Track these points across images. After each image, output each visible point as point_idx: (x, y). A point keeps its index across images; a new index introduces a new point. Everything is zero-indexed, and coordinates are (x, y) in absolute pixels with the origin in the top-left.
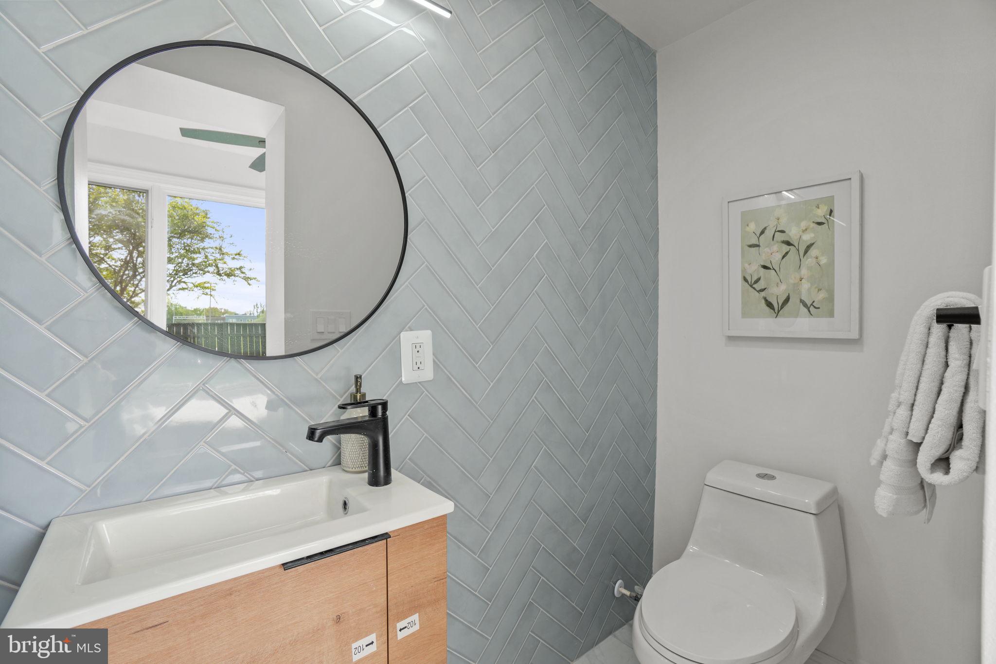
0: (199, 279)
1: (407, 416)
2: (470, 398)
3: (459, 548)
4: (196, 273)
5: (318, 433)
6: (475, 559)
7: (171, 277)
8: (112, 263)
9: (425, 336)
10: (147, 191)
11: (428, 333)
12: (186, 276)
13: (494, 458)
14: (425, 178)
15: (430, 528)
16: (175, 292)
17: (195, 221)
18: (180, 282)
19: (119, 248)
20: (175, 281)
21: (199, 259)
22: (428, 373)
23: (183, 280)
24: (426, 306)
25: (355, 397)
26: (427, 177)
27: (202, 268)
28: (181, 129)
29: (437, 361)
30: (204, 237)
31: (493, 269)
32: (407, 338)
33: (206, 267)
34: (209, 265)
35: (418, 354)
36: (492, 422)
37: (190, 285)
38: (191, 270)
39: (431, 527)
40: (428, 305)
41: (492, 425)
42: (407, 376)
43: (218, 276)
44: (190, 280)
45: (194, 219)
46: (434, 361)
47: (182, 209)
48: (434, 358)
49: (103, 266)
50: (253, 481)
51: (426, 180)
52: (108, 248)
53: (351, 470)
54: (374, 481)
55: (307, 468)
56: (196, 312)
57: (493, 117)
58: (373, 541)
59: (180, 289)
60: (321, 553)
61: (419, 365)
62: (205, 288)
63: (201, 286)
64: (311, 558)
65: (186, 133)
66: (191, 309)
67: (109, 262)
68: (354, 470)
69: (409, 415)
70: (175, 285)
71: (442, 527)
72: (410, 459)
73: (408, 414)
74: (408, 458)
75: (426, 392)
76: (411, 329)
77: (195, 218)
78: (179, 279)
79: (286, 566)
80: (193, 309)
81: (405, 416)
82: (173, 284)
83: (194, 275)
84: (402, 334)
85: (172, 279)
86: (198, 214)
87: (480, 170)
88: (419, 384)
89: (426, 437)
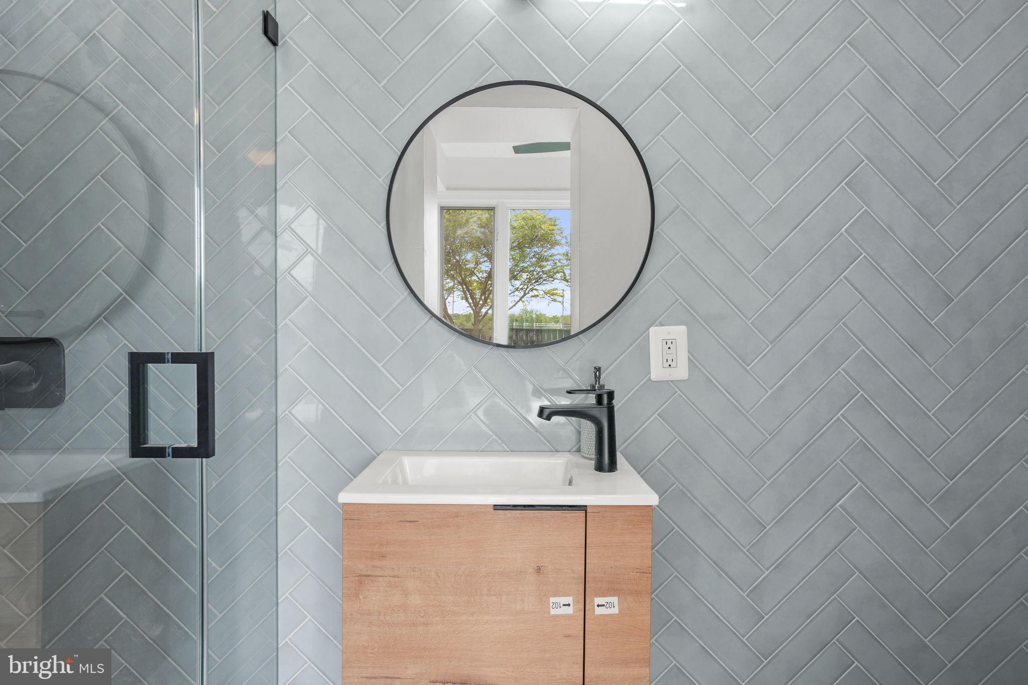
0: (548, 287)
1: (656, 415)
2: (737, 405)
3: (720, 576)
4: (545, 280)
5: (546, 412)
6: (742, 597)
7: (525, 285)
8: (480, 275)
9: (679, 332)
10: (494, 208)
11: (683, 329)
12: (538, 283)
13: (773, 482)
14: (680, 161)
15: (633, 516)
16: (528, 299)
17: (542, 229)
18: (532, 290)
19: (485, 261)
20: (528, 289)
21: (548, 266)
22: (681, 372)
23: (534, 288)
24: (680, 300)
25: (594, 387)
26: (682, 160)
27: (551, 276)
28: (514, 147)
29: (692, 358)
30: (555, 244)
31: (773, 253)
32: (657, 334)
33: (555, 273)
34: (558, 272)
35: (669, 351)
36: (769, 437)
37: (542, 293)
38: (541, 278)
39: (635, 515)
40: (682, 298)
41: (768, 441)
42: (657, 372)
43: (565, 282)
44: (541, 288)
45: (540, 227)
46: (689, 359)
47: (531, 219)
48: (690, 356)
49: (474, 278)
50: (508, 452)
51: (682, 163)
52: (477, 263)
53: (586, 456)
54: (599, 468)
55: (554, 450)
56: (555, 319)
57: (775, 66)
58: (569, 508)
59: (532, 296)
60: (525, 506)
61: (670, 362)
62: (554, 294)
63: (551, 294)
64: (515, 507)
65: (518, 150)
66: (549, 316)
67: (478, 275)
68: (589, 456)
69: (658, 415)
70: (528, 293)
71: (646, 518)
72: (659, 461)
73: (657, 413)
74: (657, 459)
75: (679, 392)
76: (662, 325)
77: (542, 226)
78: (531, 287)
79: (497, 507)
80: (551, 317)
81: (653, 415)
82: (527, 292)
83: (544, 282)
84: (651, 329)
85: (526, 287)
86: (545, 223)
87: (754, 137)
88: (671, 383)
89: (678, 441)
